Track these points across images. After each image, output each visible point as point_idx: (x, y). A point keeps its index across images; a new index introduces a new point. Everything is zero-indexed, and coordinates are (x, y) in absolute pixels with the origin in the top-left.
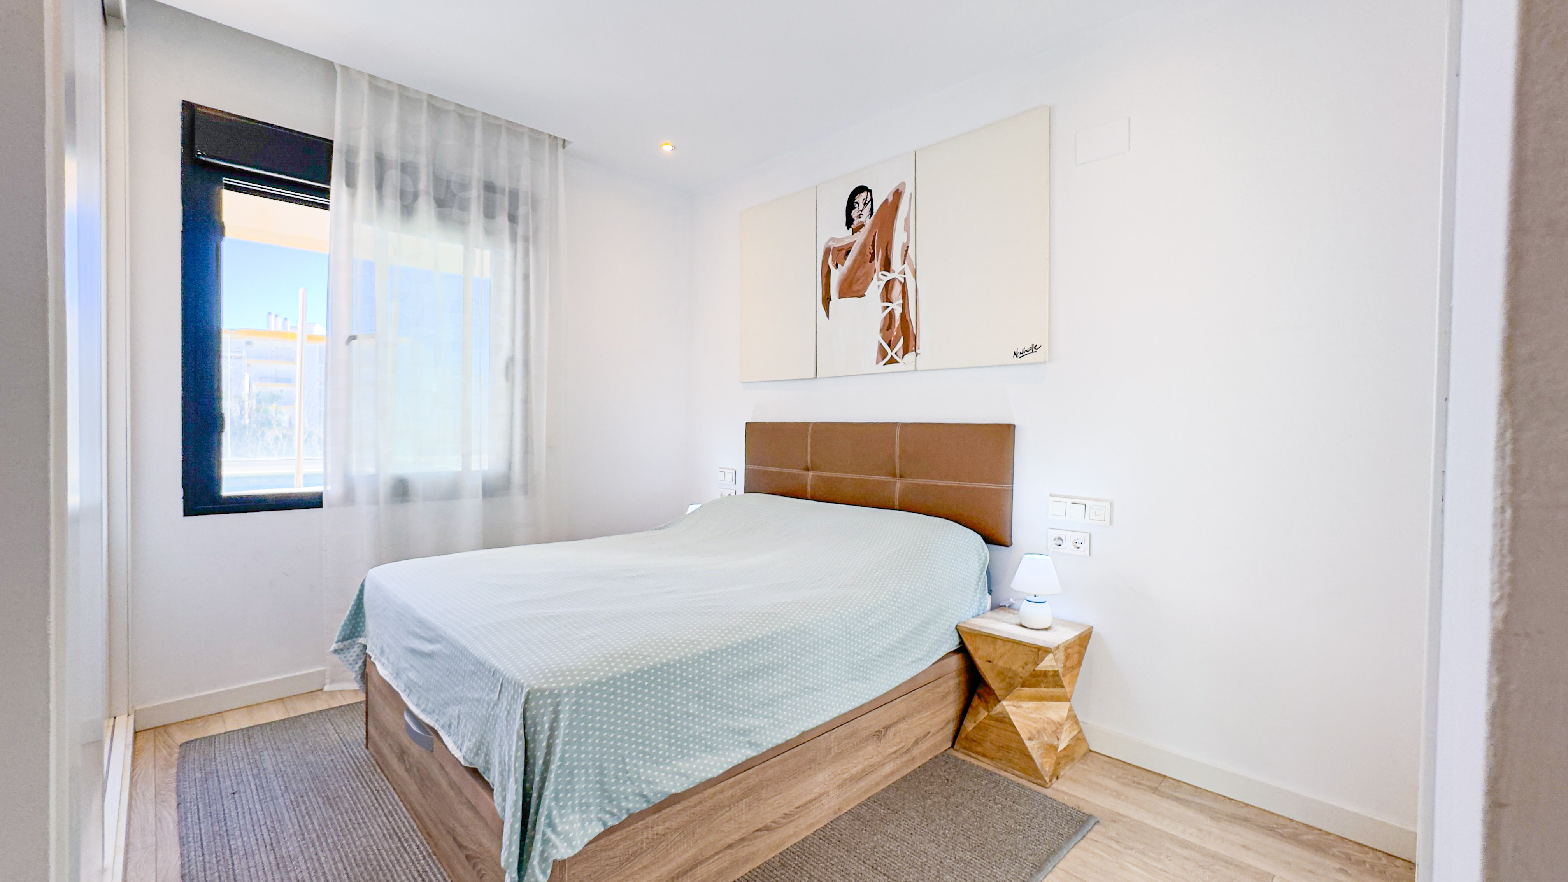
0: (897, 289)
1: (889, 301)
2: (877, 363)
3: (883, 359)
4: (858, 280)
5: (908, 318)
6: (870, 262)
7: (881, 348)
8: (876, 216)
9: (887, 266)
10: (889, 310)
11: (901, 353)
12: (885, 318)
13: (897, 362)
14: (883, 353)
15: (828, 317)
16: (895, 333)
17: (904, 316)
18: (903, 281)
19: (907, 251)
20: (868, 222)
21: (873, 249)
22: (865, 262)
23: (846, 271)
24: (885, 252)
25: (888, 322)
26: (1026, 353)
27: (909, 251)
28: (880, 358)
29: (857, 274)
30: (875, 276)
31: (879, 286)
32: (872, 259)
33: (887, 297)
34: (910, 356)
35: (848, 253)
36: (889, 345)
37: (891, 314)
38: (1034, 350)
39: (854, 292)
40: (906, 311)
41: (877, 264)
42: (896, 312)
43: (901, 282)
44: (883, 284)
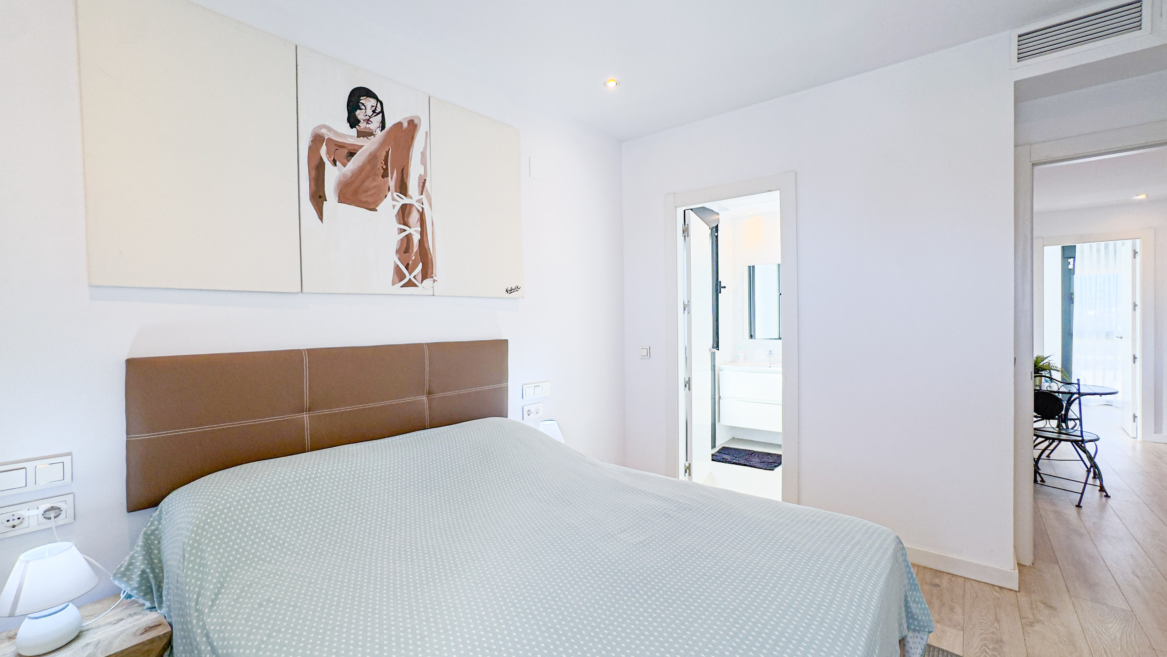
0: (414, 217)
1: (405, 224)
2: (393, 284)
3: (400, 281)
4: (366, 191)
5: (426, 245)
6: (383, 177)
7: (397, 269)
8: (389, 132)
9: (403, 188)
10: (404, 234)
11: (420, 277)
12: (402, 240)
13: (416, 286)
14: (399, 275)
15: (321, 218)
16: (414, 258)
17: (422, 242)
18: (421, 211)
19: (424, 183)
20: (380, 135)
21: (386, 164)
22: (375, 175)
23: (349, 174)
24: (400, 175)
25: (405, 245)
26: (513, 291)
27: (426, 185)
28: (397, 279)
29: (367, 184)
30: (389, 195)
31: (394, 206)
32: (385, 175)
33: (404, 220)
34: (428, 282)
35: (351, 154)
36: (407, 267)
37: (409, 237)
38: (517, 290)
39: (361, 201)
40: (425, 239)
41: (392, 182)
42: (414, 237)
43: (419, 211)
44: (398, 206)
